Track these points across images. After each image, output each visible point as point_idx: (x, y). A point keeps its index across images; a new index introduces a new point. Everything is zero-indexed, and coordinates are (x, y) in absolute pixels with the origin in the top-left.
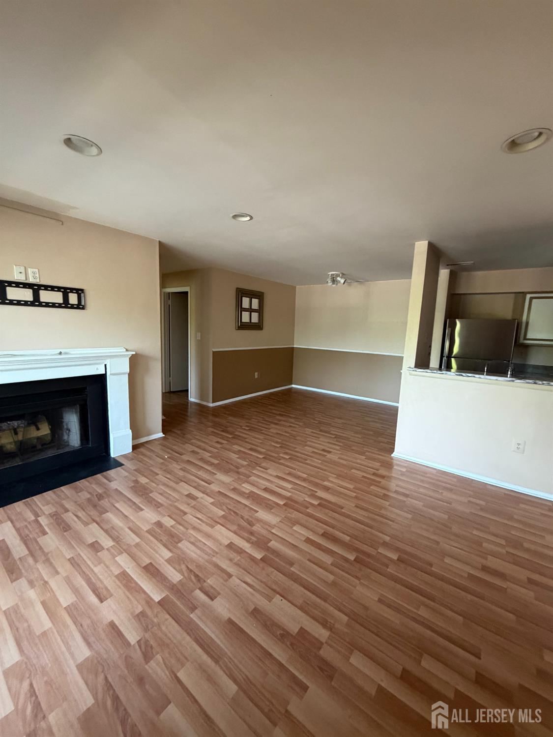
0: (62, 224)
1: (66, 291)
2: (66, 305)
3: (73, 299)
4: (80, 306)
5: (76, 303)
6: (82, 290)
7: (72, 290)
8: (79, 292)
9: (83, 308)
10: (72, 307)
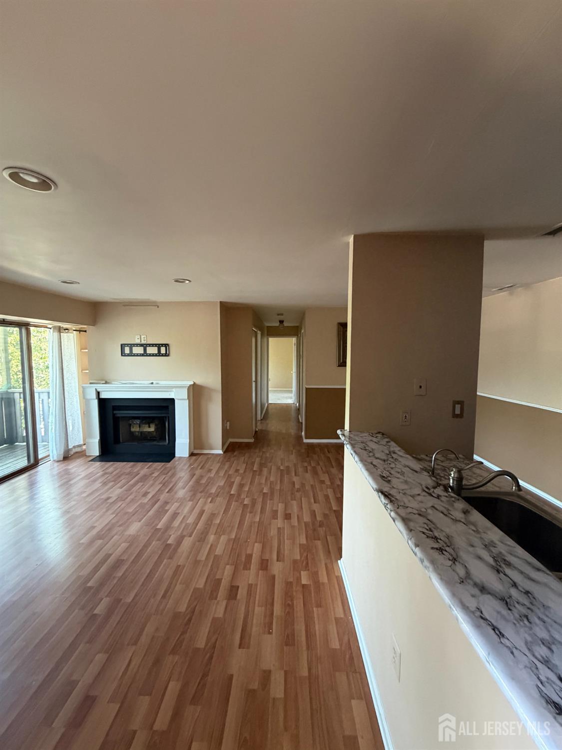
0: (158, 307)
1: (159, 346)
2: (159, 354)
3: (163, 350)
4: (166, 355)
5: (165, 353)
6: (168, 345)
7: (162, 345)
8: (166, 346)
9: (168, 356)
10: (163, 355)
